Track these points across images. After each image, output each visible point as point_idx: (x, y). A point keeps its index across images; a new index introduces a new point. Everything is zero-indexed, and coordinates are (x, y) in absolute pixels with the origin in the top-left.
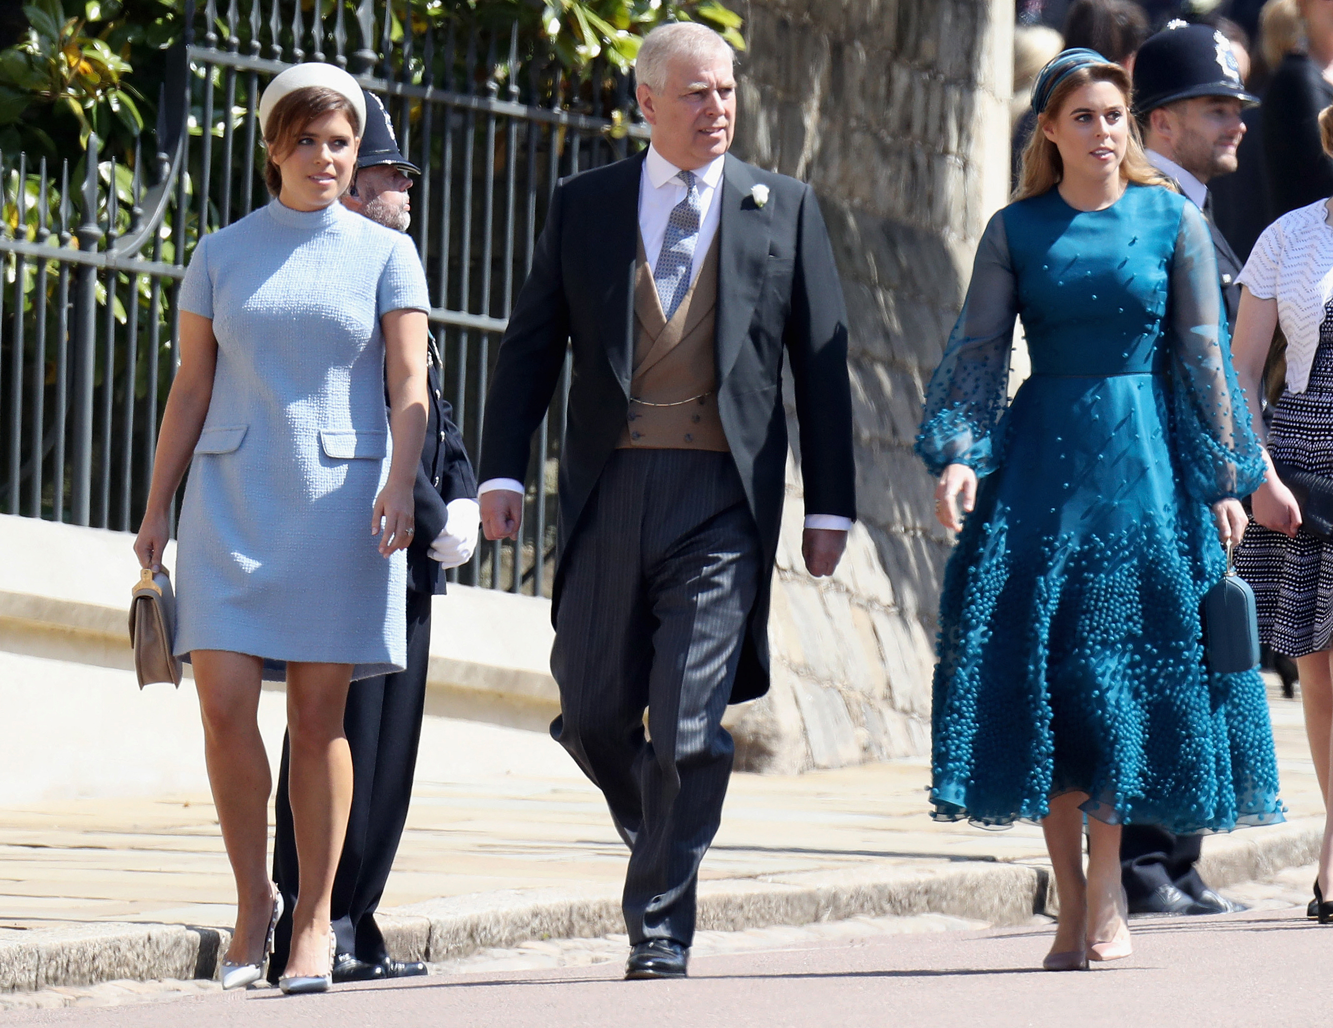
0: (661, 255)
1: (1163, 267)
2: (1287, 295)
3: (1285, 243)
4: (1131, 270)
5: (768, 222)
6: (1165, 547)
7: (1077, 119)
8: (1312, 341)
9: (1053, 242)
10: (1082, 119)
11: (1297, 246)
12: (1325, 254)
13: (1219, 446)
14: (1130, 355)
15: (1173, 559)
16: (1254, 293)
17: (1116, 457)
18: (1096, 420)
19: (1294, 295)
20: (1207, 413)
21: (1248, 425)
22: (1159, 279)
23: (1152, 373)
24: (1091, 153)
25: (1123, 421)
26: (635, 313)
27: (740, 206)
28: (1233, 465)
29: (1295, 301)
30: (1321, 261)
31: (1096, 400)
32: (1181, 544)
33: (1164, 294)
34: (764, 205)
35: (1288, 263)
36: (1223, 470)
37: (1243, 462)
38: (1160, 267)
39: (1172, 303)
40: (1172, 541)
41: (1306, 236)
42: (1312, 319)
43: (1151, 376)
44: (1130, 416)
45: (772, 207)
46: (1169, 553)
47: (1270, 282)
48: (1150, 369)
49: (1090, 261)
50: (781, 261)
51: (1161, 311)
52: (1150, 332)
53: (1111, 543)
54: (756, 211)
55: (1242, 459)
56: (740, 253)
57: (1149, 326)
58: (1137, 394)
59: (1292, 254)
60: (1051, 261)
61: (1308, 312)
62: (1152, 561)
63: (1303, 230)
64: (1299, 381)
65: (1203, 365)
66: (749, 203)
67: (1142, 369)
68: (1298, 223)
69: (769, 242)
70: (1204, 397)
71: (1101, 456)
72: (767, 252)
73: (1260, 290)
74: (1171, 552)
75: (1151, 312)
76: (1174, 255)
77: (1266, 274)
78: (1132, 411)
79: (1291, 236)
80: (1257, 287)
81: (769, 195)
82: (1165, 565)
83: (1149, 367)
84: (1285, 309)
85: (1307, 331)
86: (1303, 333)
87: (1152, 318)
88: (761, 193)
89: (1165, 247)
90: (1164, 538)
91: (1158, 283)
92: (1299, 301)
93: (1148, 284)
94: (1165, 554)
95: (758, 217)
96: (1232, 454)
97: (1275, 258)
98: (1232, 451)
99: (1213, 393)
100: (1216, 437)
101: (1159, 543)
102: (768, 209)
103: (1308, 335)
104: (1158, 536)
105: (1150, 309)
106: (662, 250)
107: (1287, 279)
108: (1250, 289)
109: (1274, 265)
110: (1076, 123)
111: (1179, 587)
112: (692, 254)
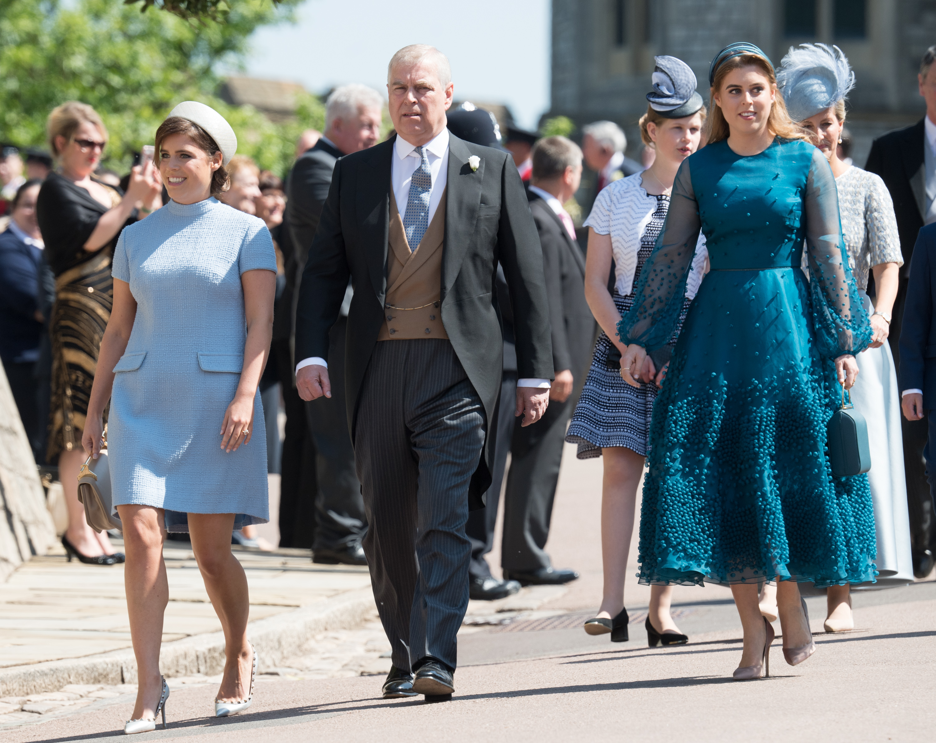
0: (408, 206)
1: (798, 194)
2: (617, 232)
3: (614, 198)
4: (774, 195)
5: (480, 181)
6: (803, 386)
7: (731, 92)
8: (633, 262)
9: (721, 178)
10: (734, 92)
11: (621, 201)
12: (640, 206)
13: (840, 318)
14: (776, 254)
15: (808, 394)
16: (597, 232)
17: (768, 325)
18: (753, 300)
19: (621, 233)
20: (833, 295)
21: (861, 303)
22: (795, 202)
23: (792, 267)
24: (740, 114)
25: (772, 300)
26: (389, 244)
27: (460, 172)
28: (850, 332)
29: (621, 237)
30: (637, 210)
31: (753, 286)
32: (813, 383)
33: (799, 213)
34: (477, 169)
35: (616, 211)
36: (842, 334)
37: (858, 330)
38: (796, 194)
39: (805, 219)
40: (807, 382)
41: (628, 195)
42: (633, 248)
43: (790, 269)
44: (776, 295)
45: (483, 171)
46: (806, 390)
47: (606, 224)
48: (790, 264)
49: (746, 191)
50: (490, 207)
51: (797, 224)
52: (790, 239)
53: (767, 384)
54: (471, 174)
55: (856, 327)
56: (460, 203)
57: (789, 236)
58: (781, 282)
59: (618, 206)
60: (720, 191)
61: (630, 244)
62: (794, 396)
63: (626, 191)
64: (626, 287)
65: (830, 261)
66: (466, 169)
67: (784, 264)
68: (622, 186)
69: (480, 194)
70: (831, 284)
71: (758, 324)
72: (479, 202)
73: (600, 229)
74: (807, 389)
75: (789, 225)
76: (806, 185)
77: (604, 219)
78: (778, 293)
79: (618, 194)
80: (598, 228)
81: (480, 162)
82: (803, 399)
83: (789, 263)
84: (615, 242)
85: (629, 256)
86: (626, 257)
87: (790, 229)
88: (475, 162)
89: (800, 180)
90: (803, 381)
91: (794, 205)
92: (625, 237)
93: (786, 206)
94: (802, 390)
95: (473, 178)
96: (849, 324)
97: (609, 208)
98: (850, 321)
99: (835, 281)
100: (838, 311)
101: (798, 383)
102: (480, 172)
103: (630, 258)
104: (797, 378)
105: (788, 223)
106: (408, 203)
107: (616, 222)
108: (595, 229)
109: (608, 213)
110: (730, 95)
111: (813, 413)
112: (428, 203)
